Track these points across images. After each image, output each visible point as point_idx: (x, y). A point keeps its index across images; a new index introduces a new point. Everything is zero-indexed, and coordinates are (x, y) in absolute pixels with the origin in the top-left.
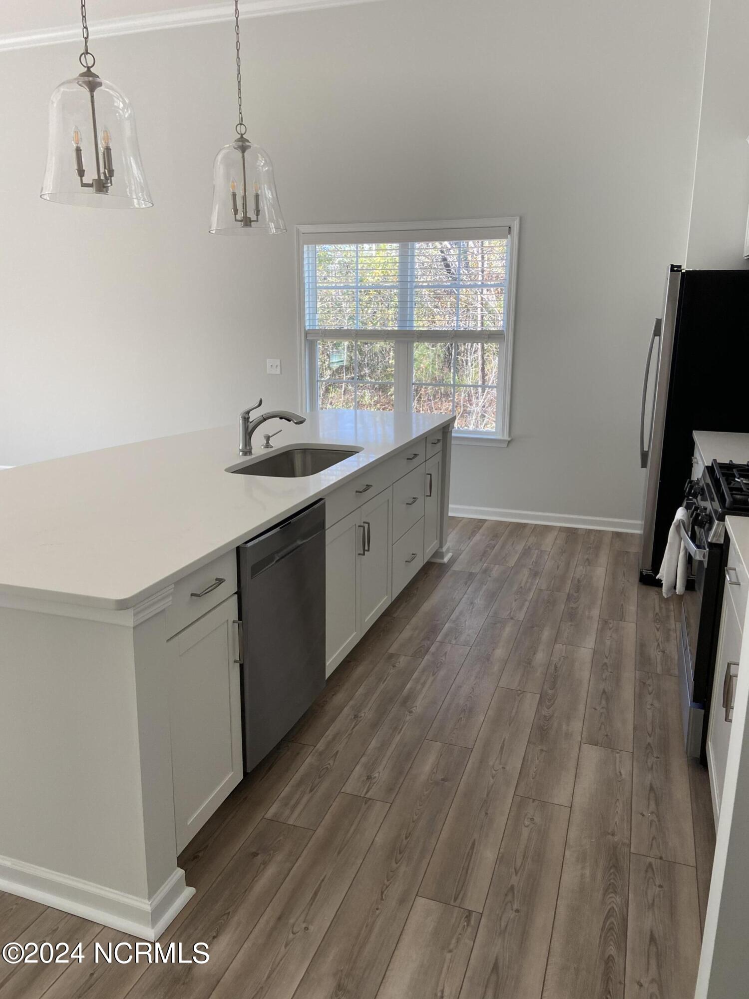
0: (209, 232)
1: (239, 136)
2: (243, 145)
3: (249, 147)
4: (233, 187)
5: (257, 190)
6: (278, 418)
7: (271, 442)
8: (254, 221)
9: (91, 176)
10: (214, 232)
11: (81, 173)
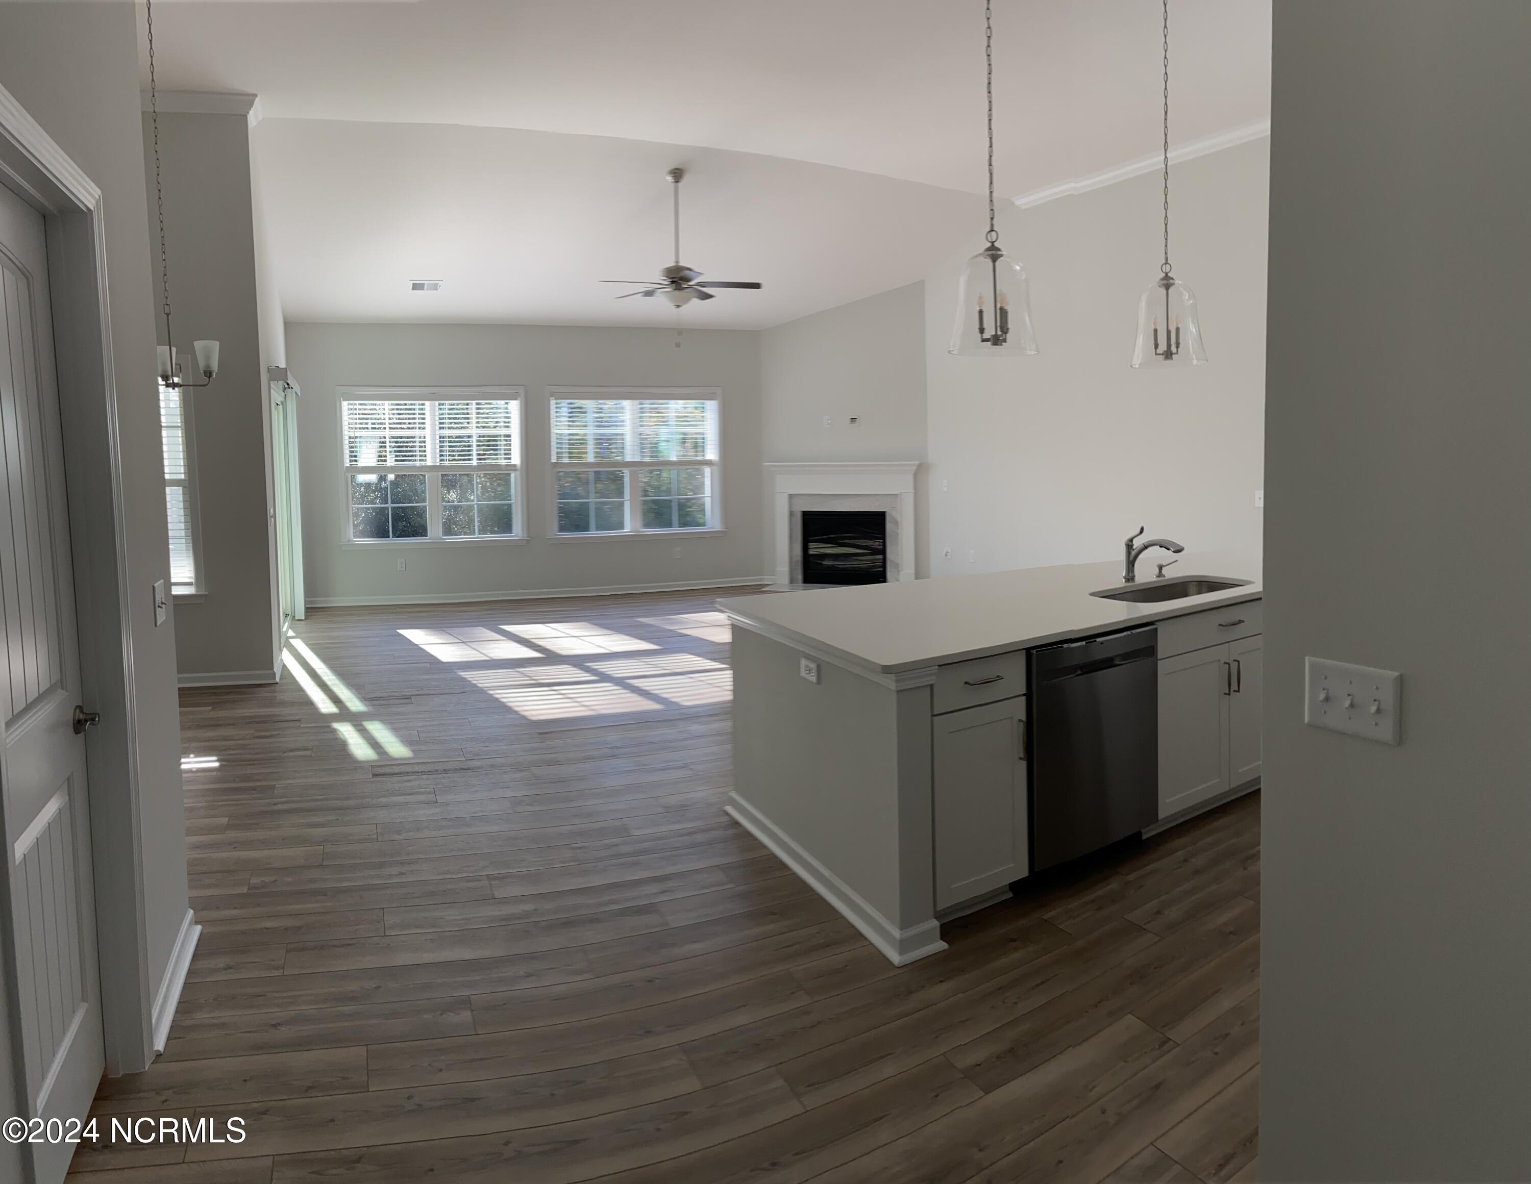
0: (1131, 366)
1: (1164, 275)
2: (1167, 283)
3: (1173, 284)
4: (1155, 323)
5: (1177, 324)
6: (1158, 547)
7: (1164, 571)
8: (1175, 354)
9: (989, 332)
10: (1137, 366)
11: (982, 330)
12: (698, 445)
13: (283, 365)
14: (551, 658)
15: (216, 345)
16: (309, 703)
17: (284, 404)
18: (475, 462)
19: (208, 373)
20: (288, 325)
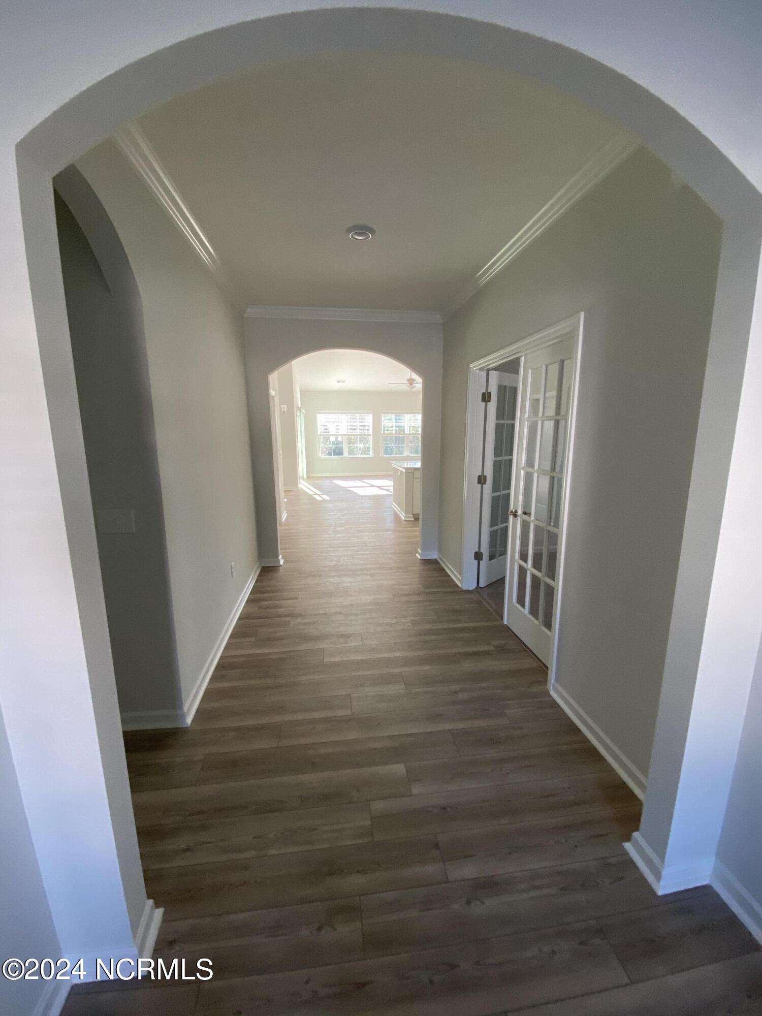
12: (418, 430)
13: (300, 406)
14: (372, 486)
15: (286, 406)
16: (307, 493)
17: (300, 415)
18: (358, 433)
19: (284, 412)
20: (301, 391)
